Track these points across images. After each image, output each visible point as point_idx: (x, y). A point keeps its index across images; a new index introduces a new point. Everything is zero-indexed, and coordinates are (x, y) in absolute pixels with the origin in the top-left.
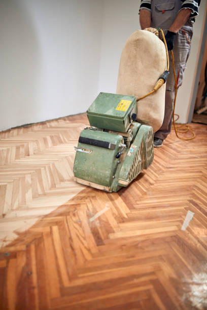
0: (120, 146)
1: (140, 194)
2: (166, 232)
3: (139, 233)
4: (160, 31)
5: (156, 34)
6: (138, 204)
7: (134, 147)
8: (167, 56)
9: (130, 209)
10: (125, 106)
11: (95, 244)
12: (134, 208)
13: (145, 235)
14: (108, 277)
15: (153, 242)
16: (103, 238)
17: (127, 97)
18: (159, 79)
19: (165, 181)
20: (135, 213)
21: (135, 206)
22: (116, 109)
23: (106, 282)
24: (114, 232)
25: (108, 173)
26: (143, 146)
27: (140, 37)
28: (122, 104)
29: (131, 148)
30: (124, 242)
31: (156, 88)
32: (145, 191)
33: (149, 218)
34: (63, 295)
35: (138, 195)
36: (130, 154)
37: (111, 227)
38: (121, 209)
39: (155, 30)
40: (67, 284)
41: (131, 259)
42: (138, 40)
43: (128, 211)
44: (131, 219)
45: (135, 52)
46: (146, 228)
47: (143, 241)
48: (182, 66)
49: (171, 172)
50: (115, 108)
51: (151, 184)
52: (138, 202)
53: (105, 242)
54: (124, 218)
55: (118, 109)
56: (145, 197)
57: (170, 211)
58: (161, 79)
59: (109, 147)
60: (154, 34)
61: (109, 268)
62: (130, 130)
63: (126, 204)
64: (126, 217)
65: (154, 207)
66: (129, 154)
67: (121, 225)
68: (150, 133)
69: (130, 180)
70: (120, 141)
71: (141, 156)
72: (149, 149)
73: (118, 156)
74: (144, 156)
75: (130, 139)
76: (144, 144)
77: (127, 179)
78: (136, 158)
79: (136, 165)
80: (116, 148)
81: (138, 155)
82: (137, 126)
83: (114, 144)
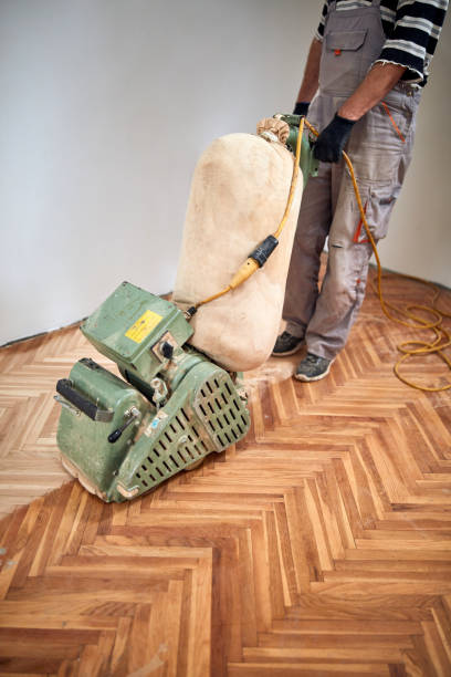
10: (145, 328)
17: (161, 303)
18: (248, 258)
22: (126, 334)
28: (143, 322)
31: (233, 283)
36: (150, 432)
48: (376, 192)
50: (128, 328)
55: (129, 336)
58: (250, 261)
59: (96, 418)
68: (213, 385)
69: (146, 485)
70: (126, 404)
71: (189, 431)
72: (219, 413)
73: (113, 439)
74: (200, 430)
75: (157, 397)
76: (194, 409)
77: (130, 485)
78: (165, 441)
79: (168, 452)
80: (115, 417)
81: (170, 433)
82: (187, 366)
83: (111, 410)
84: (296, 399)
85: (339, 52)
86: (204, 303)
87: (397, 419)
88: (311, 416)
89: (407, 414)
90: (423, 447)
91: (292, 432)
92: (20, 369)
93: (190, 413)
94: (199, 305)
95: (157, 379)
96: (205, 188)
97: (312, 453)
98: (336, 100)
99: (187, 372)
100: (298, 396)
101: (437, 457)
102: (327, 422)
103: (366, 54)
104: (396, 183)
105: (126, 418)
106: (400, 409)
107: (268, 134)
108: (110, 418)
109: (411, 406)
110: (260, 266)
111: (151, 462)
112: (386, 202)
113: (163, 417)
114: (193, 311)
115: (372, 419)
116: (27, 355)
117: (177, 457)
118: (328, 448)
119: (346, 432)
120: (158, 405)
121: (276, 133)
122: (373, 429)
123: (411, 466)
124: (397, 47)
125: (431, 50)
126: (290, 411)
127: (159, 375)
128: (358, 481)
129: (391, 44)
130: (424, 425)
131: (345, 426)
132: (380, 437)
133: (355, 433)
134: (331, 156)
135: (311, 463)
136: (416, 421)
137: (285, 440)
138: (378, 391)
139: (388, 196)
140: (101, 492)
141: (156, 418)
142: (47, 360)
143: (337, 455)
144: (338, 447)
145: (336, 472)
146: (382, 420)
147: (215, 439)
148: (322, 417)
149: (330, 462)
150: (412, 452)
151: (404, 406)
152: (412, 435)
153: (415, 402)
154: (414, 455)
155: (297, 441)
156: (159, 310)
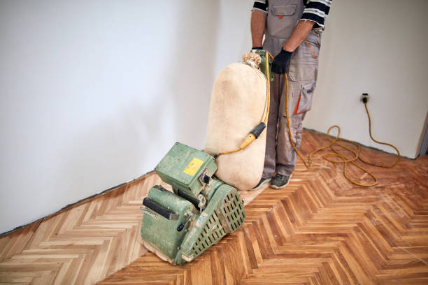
0: (185, 214)
10: (194, 168)
22: (184, 171)
25: (171, 245)
28: (193, 164)
31: (242, 146)
48: (305, 86)
58: (251, 135)
59: (170, 218)
66: (198, 224)
68: (230, 196)
69: (197, 253)
70: (185, 209)
71: (218, 222)
72: (232, 211)
73: (179, 229)
74: (223, 222)
75: (201, 205)
76: (220, 210)
77: (190, 254)
78: (207, 229)
79: (208, 235)
80: (180, 217)
81: (209, 224)
82: (216, 187)
83: (177, 213)
84: (291, 223)
85: (281, 17)
86: (223, 154)
87: (354, 233)
88: (303, 235)
89: (359, 231)
90: (374, 252)
91: (294, 246)
92: (115, 209)
93: (218, 212)
94: (220, 154)
95: (201, 195)
96: (224, 94)
97: (310, 259)
98: (281, 40)
99: (216, 190)
100: (292, 222)
101: (384, 259)
102: (313, 238)
103: (296, 16)
104: (313, 81)
105: (185, 217)
106: (355, 227)
107: (250, 62)
108: (177, 217)
109: (360, 224)
110: (256, 138)
111: (200, 240)
112: (310, 91)
113: (205, 215)
114: (216, 156)
115: (340, 235)
116: (117, 199)
117: (211, 237)
118: (318, 256)
119: (326, 245)
120: (201, 209)
121: (254, 60)
122: (342, 241)
123: (370, 266)
124: (310, 12)
125: (327, 13)
126: (289, 231)
127: (201, 193)
128: (341, 278)
129: (307, 11)
130: (371, 238)
131: (325, 240)
132: (347, 247)
133: (331, 244)
134: (281, 71)
135: (311, 266)
136: (365, 235)
137: (291, 251)
138: (339, 216)
139: (310, 88)
140: (171, 259)
141: (201, 216)
142: (130, 202)
143: (324, 260)
144: (324, 254)
145: (327, 272)
146: (345, 235)
147: (230, 226)
148: (309, 235)
149: (321, 265)
150: (369, 256)
151: (356, 225)
152: (365, 244)
153: (362, 222)
154: (370, 258)
155: (298, 251)
156: (200, 158)
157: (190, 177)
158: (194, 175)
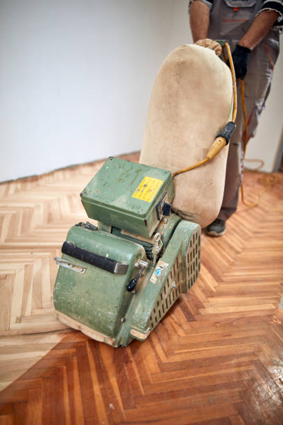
0: (136, 265)
1: (227, 264)
2: (262, 310)
3: (232, 309)
4: (224, 47)
5: (216, 51)
6: (226, 276)
7: (164, 266)
8: (234, 93)
9: (217, 281)
10: (150, 190)
11: (186, 320)
12: (222, 281)
13: (238, 312)
14: (205, 355)
15: (249, 320)
16: (193, 313)
17: (155, 171)
18: (217, 137)
19: (253, 249)
20: (223, 287)
21: (224, 279)
22: (133, 196)
23: (205, 360)
24: (204, 308)
25: (112, 314)
26: (180, 261)
27: (187, 57)
28: (145, 186)
29: (158, 267)
30: (218, 319)
31: (210, 155)
32: (232, 260)
33: (241, 293)
34: (162, 371)
35: (225, 266)
36: (156, 279)
37: (200, 302)
38: (207, 281)
39: (215, 43)
40: (164, 359)
41: (227, 338)
42: (183, 63)
43: (216, 284)
44: (220, 294)
45: (176, 85)
46: (239, 304)
47: (238, 319)
48: (258, 105)
49: (260, 238)
50: (132, 192)
51: (238, 253)
52: (225, 274)
53: (196, 317)
54: (213, 291)
55: (136, 197)
56: (233, 268)
57: (265, 287)
58: (220, 139)
59: (115, 271)
60: (214, 52)
61: (205, 346)
62: (157, 234)
63: (212, 275)
64: (214, 290)
65: (244, 281)
66: (154, 279)
67: (210, 300)
68: (195, 237)
69: (152, 326)
70: (136, 258)
71: (176, 277)
73: (131, 287)
74: (181, 276)
76: (183, 258)
77: (145, 328)
78: (166, 287)
79: (166, 296)
80: (129, 269)
81: (170, 278)
83: (124, 263)
105: (136, 269)
108: (126, 269)
110: (227, 143)
111: (158, 305)
140: (111, 338)
156: (156, 176)
157: (146, 203)
158: (151, 201)
